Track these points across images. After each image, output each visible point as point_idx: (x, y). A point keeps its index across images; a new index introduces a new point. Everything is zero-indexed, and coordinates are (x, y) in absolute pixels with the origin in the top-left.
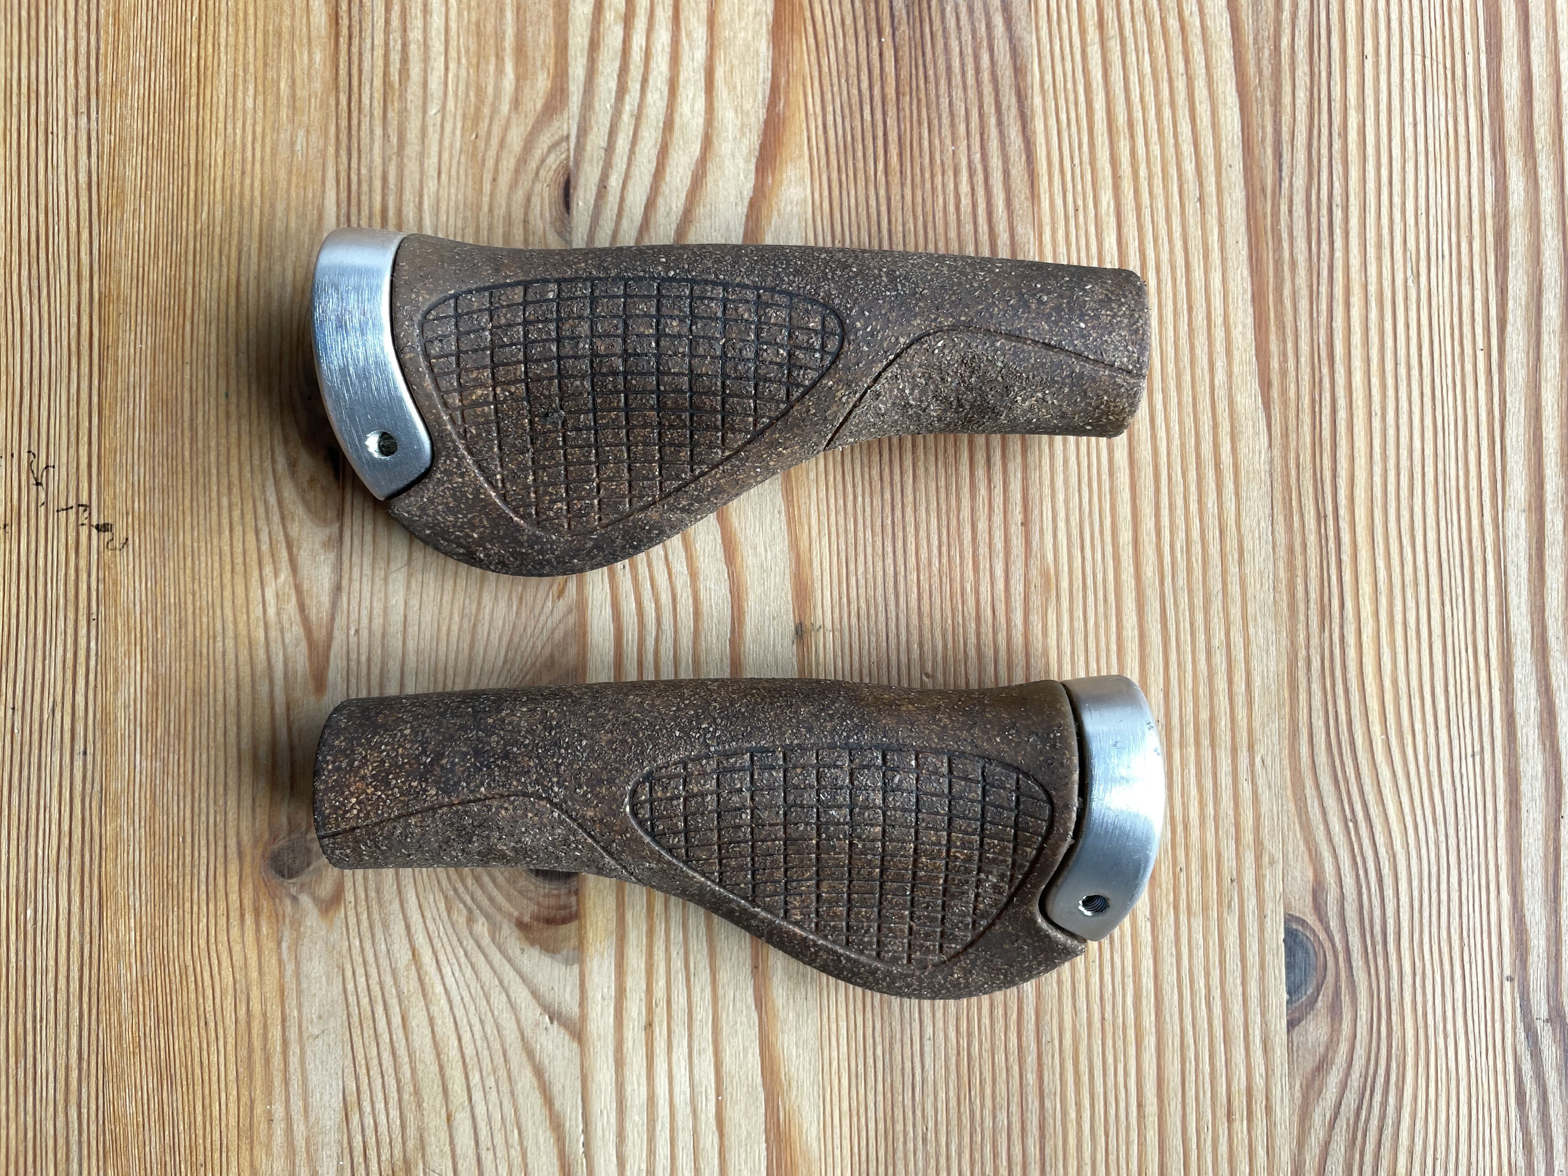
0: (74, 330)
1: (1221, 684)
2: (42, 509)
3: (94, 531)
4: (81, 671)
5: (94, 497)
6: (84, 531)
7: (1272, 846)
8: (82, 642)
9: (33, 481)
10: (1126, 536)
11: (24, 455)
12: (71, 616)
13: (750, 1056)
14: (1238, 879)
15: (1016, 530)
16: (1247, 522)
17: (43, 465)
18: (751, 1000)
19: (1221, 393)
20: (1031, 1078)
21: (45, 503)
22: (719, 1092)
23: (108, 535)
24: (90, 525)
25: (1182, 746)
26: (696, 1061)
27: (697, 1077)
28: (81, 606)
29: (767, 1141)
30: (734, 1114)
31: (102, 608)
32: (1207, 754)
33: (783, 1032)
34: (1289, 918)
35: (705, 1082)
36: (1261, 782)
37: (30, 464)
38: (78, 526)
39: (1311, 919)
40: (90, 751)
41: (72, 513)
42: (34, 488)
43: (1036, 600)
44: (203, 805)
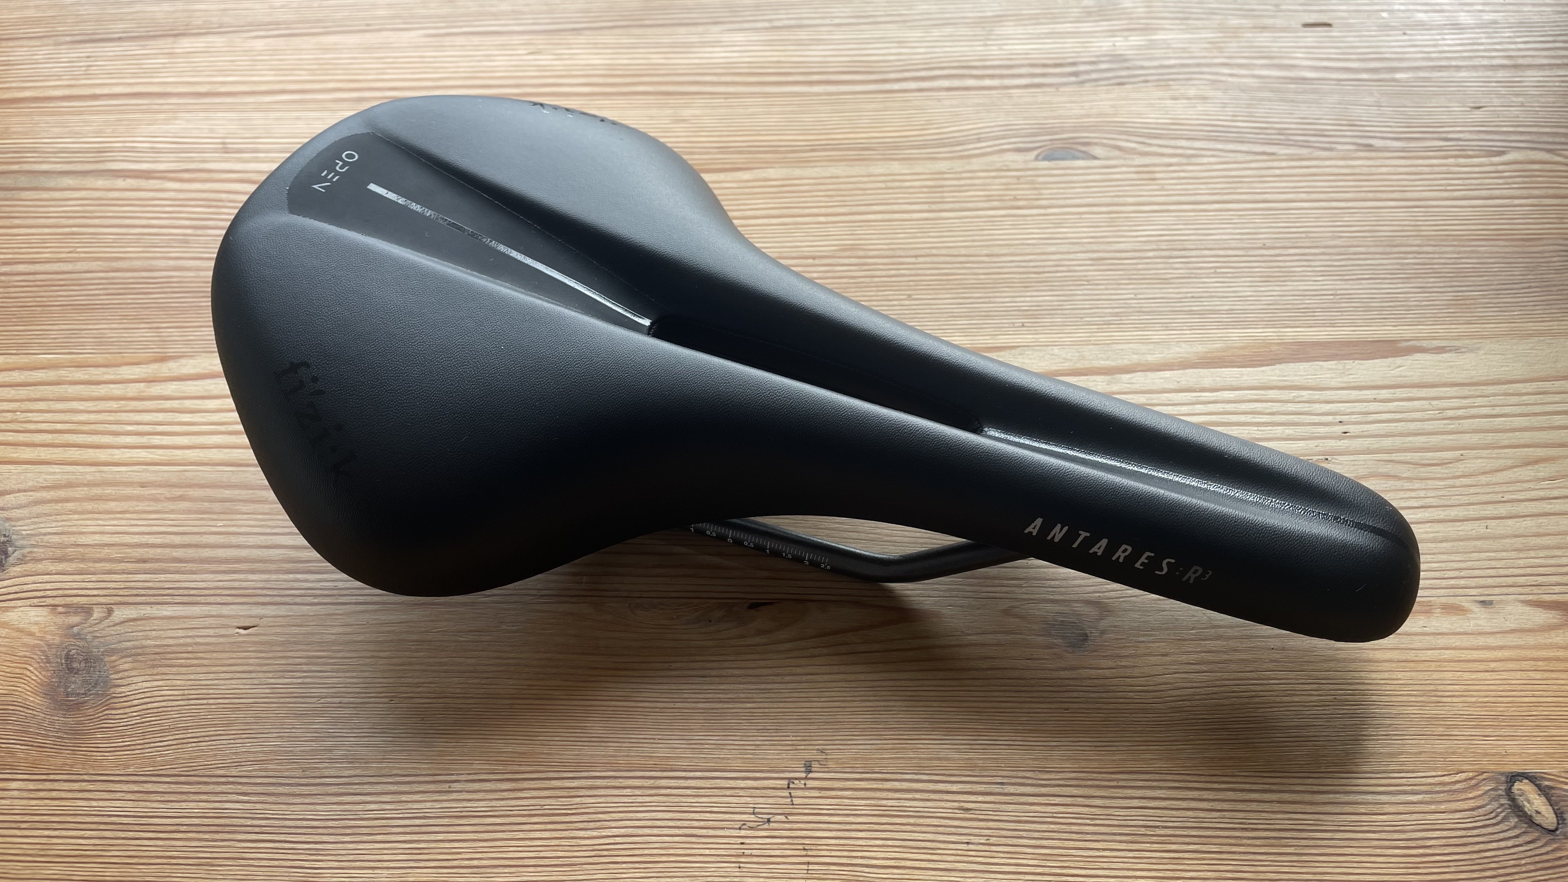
0: (637, 792)
1: (908, 184)
2: (791, 818)
3: (811, 775)
4: (931, 786)
5: (782, 775)
6: (810, 784)
7: (998, 166)
8: (905, 785)
9: (766, 826)
10: (822, 219)
11: (743, 833)
12: (884, 795)
13: (1166, 376)
14: (1018, 178)
15: (817, 262)
16: (814, 175)
17: (752, 817)
18: (1128, 376)
19: (742, 185)
20: (1151, 254)
21: (786, 815)
22: (1195, 391)
23: (815, 765)
24: (806, 778)
25: (943, 197)
26: (1176, 402)
27: (1187, 402)
28: (875, 786)
29: (1221, 368)
30: (1207, 382)
31: (877, 770)
32: (945, 189)
33: (1147, 360)
34: (1037, 159)
35: (1188, 398)
36: (960, 170)
37: (751, 828)
38: (806, 788)
39: (1036, 153)
40: (999, 780)
41: (794, 793)
42: (773, 825)
43: (861, 253)
44: (1035, 695)
